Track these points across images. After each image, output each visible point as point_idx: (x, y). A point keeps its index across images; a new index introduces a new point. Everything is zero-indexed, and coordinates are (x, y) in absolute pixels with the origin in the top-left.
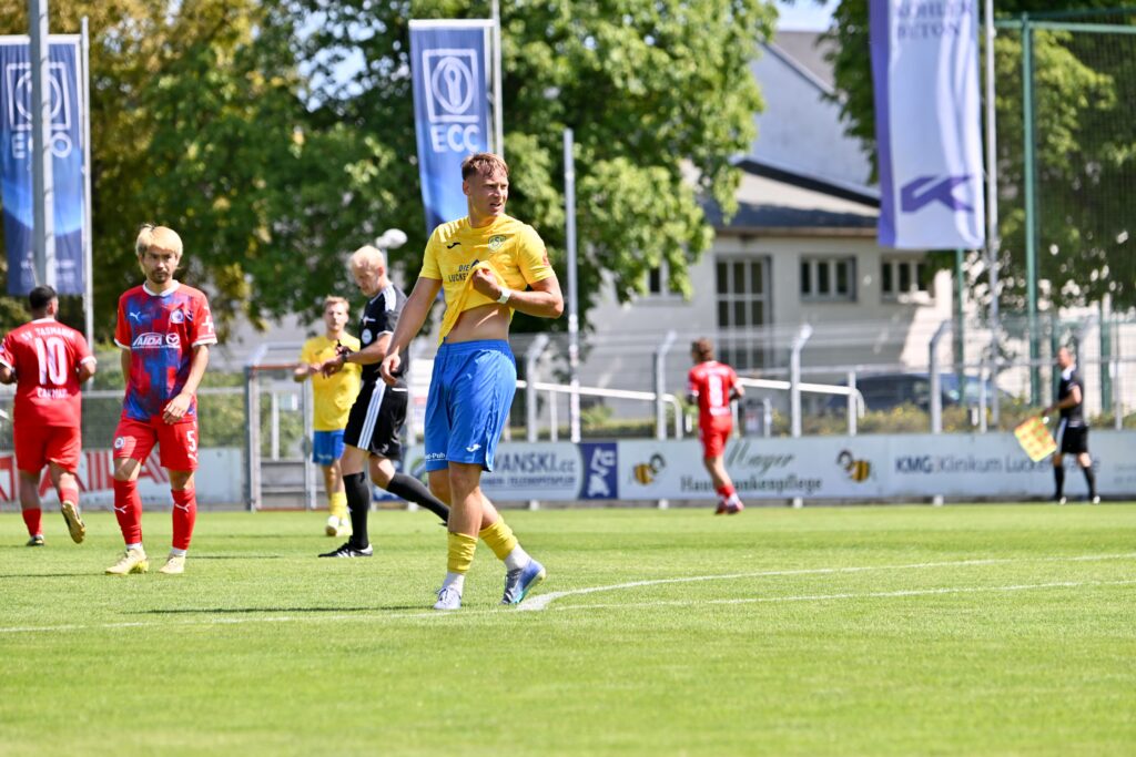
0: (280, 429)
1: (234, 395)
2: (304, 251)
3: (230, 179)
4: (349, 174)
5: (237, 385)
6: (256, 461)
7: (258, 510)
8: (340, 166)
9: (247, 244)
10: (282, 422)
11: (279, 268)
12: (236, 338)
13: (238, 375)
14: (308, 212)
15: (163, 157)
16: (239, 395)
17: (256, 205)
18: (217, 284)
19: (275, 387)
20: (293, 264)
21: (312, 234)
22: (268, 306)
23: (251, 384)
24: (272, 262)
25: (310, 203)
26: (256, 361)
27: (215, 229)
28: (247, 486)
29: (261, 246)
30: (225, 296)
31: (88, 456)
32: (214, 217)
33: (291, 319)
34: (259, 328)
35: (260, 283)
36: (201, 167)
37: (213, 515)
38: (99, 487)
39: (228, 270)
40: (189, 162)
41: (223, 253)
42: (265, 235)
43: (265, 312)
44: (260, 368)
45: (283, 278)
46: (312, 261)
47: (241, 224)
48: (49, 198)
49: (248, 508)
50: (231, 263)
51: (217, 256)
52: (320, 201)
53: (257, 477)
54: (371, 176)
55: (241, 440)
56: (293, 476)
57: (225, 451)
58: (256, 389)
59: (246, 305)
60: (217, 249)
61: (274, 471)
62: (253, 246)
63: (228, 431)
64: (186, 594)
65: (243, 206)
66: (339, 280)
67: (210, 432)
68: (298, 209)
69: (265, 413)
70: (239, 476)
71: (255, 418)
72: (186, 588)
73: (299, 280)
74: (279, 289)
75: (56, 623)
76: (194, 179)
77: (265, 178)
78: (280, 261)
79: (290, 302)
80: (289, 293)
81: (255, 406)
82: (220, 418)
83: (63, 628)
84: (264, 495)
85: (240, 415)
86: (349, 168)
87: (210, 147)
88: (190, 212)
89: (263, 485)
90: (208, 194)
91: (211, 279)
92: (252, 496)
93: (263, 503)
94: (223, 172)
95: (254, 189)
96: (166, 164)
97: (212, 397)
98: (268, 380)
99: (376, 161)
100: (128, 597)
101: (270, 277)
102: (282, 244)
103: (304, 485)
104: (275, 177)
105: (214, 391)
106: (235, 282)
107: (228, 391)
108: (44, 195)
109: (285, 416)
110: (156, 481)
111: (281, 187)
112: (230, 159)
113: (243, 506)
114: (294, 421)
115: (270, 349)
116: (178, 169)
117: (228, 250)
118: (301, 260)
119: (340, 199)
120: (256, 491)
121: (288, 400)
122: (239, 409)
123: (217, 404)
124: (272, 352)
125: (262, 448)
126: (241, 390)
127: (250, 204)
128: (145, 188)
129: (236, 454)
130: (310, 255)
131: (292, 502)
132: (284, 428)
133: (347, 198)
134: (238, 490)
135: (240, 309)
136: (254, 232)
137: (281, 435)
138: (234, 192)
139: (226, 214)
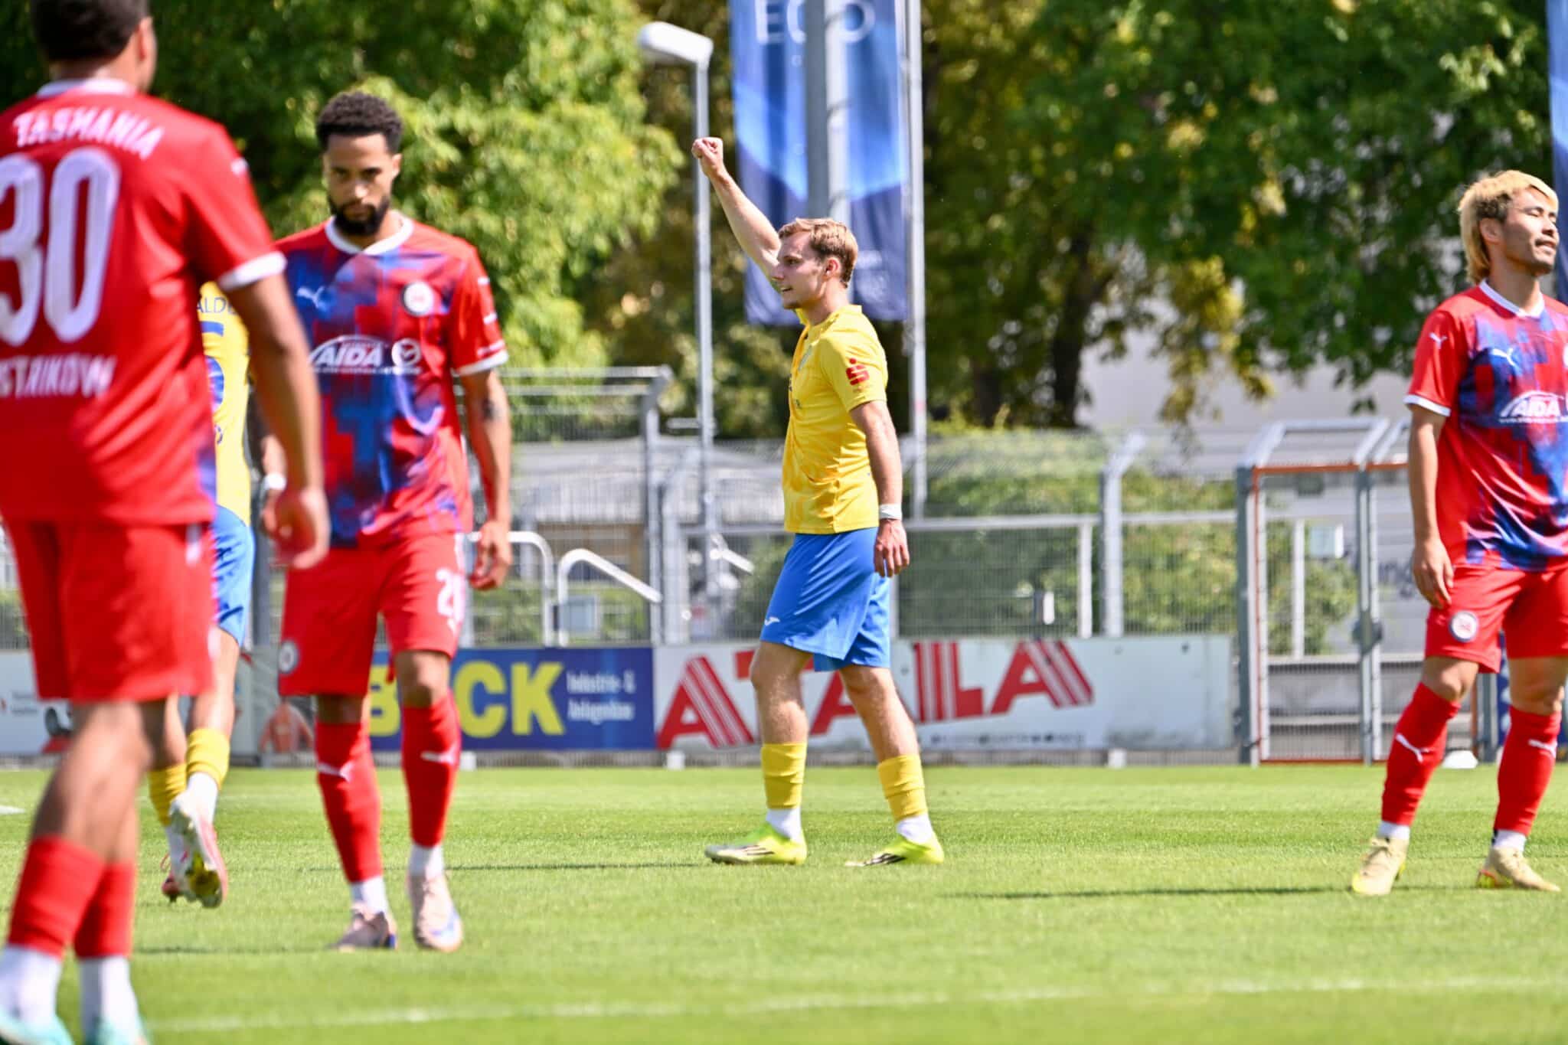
0: (1307, 596)
1: (1214, 525)
2: (1354, 232)
3: (1203, 86)
4: (1449, 73)
5: (1224, 506)
6: (1260, 660)
7: (1263, 762)
8: (1434, 58)
9: (1239, 218)
10: (1311, 582)
11: (1301, 267)
12: (1207, 409)
13: (1226, 485)
14: (1364, 152)
15: (1066, 37)
16: (1223, 526)
17: (1256, 140)
18: (1176, 298)
19: (1298, 510)
20: (1330, 259)
21: (1369, 199)
22: (1275, 344)
23: (1250, 503)
24: (1288, 258)
25: (1367, 136)
26: (1262, 460)
27: (1172, 187)
28: (1242, 712)
29: (1267, 222)
30: (1191, 322)
31: (917, 648)
32: (1170, 161)
33: (1323, 372)
34: (1258, 390)
35: (1260, 297)
36: (1144, 57)
37: (1172, 771)
38: (940, 716)
39: (1199, 269)
40: (1120, 48)
41: (1189, 235)
42: (1272, 198)
43: (1270, 357)
44: (1268, 471)
45: (1309, 287)
46: (1371, 251)
47: (1227, 177)
48: (839, 124)
49: (1245, 758)
50: (1204, 256)
51: (1175, 243)
52: (1387, 132)
53: (1262, 695)
54: (1492, 77)
55: (1229, 616)
56: (1336, 693)
57: (1196, 641)
58: (1259, 512)
59: (1230, 342)
60: (1177, 228)
61: (1299, 683)
62: (1249, 222)
63: (1204, 602)
64: (1145, 932)
65: (1232, 140)
66: (1424, 294)
67: (1166, 601)
68: (1340, 145)
69: (1279, 562)
70: (1226, 694)
71: (1257, 574)
72: (1143, 920)
73: (1343, 293)
74: (1303, 310)
75: (889, 989)
76: (1133, 84)
77: (1275, 81)
78: (1304, 254)
79: (1323, 338)
80: (1321, 318)
81: (1259, 548)
82: (1185, 573)
83: (901, 1000)
84: (1274, 729)
85: (1229, 568)
86: (1448, 62)
87: (1164, 18)
88: (1125, 151)
89: (1275, 712)
90: (1160, 115)
91: (1161, 289)
92: (1254, 736)
93: (1272, 749)
94: (1189, 68)
95: (1253, 107)
96: (1072, 52)
97: (1168, 531)
98: (1286, 496)
99: (1502, 48)
100: (1028, 939)
101: (1282, 289)
102: (1310, 218)
103: (1359, 711)
104: (1296, 81)
105: (1176, 518)
106: (1210, 295)
107: (1203, 519)
108: (827, 114)
109: (1317, 567)
110: (1056, 703)
111: (1306, 102)
112: (1205, 42)
113: (1234, 754)
114: (1337, 580)
115: (1287, 432)
116: (1099, 61)
117: (1200, 231)
118: (1345, 251)
119: (1431, 125)
120: (1261, 724)
121: (1327, 537)
122: (1226, 555)
123: (1179, 546)
124: (1293, 439)
125: (1271, 635)
126: (1230, 516)
127: (1245, 136)
128: (1029, 100)
129: (1220, 646)
130: (1366, 240)
131: (1334, 746)
132: (1317, 594)
133: (1444, 123)
134: (1224, 723)
135: (1218, 349)
136: (1257, 194)
137: (1308, 610)
138: (1211, 111)
139: (1197, 156)
